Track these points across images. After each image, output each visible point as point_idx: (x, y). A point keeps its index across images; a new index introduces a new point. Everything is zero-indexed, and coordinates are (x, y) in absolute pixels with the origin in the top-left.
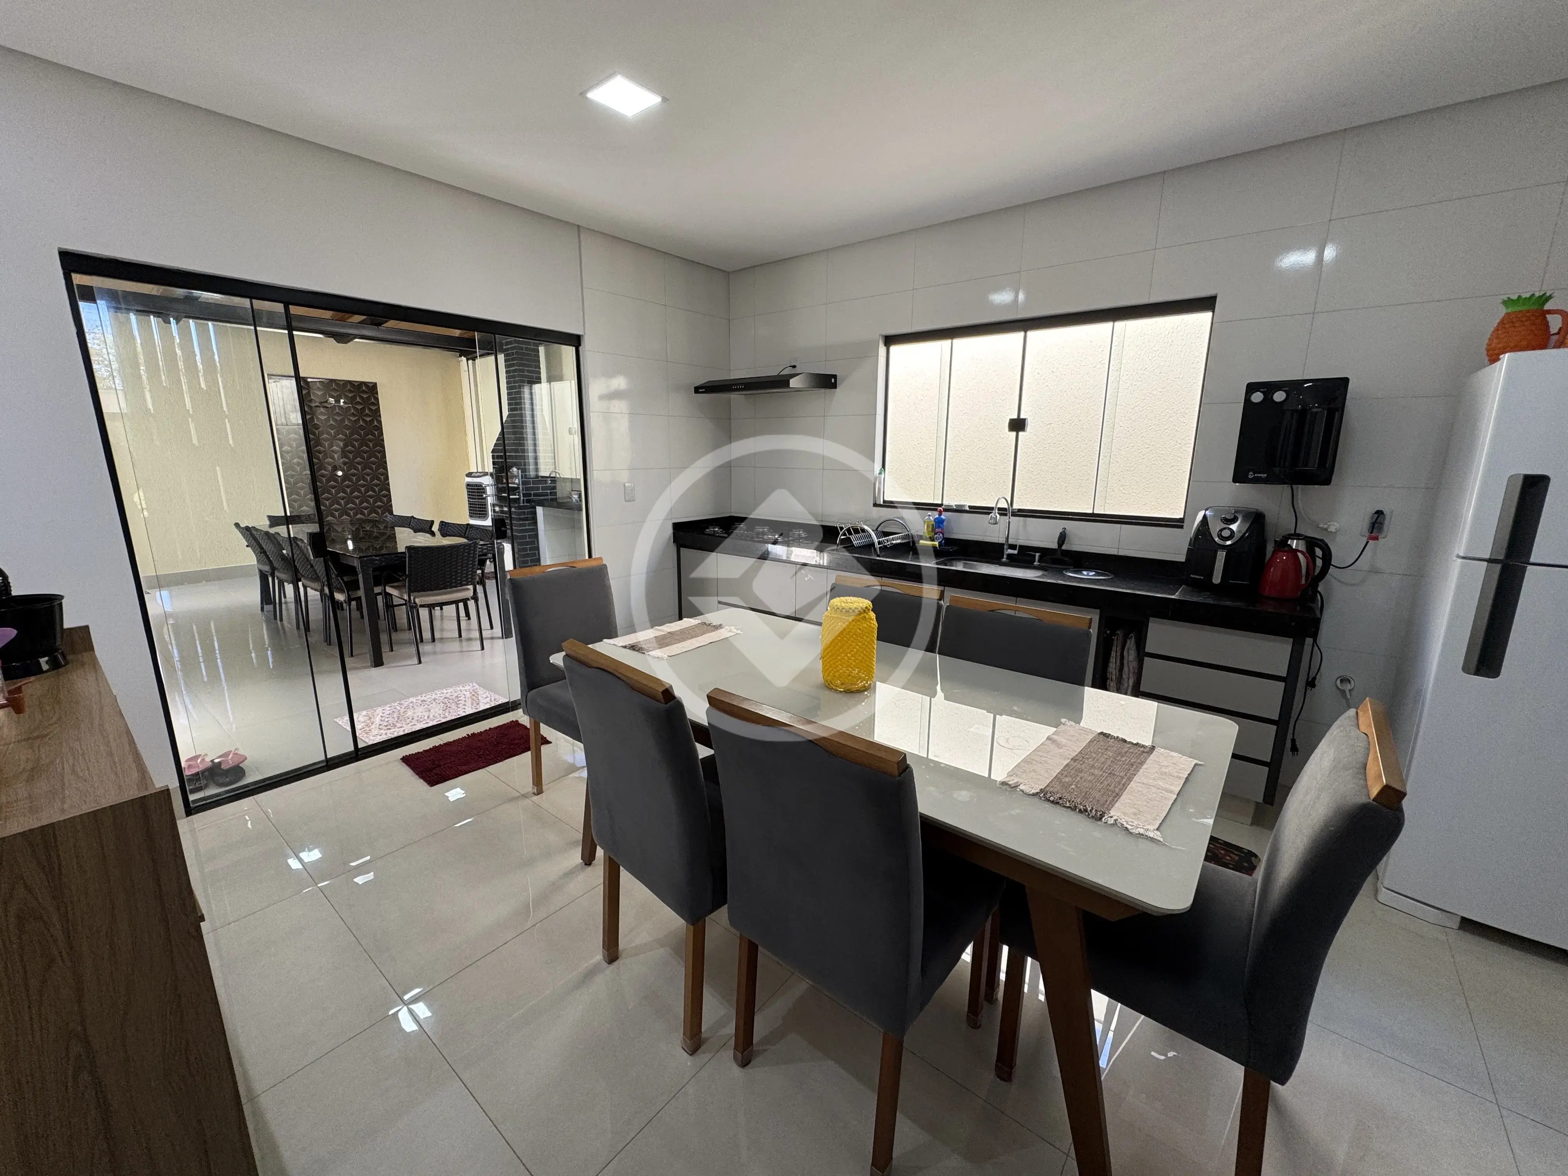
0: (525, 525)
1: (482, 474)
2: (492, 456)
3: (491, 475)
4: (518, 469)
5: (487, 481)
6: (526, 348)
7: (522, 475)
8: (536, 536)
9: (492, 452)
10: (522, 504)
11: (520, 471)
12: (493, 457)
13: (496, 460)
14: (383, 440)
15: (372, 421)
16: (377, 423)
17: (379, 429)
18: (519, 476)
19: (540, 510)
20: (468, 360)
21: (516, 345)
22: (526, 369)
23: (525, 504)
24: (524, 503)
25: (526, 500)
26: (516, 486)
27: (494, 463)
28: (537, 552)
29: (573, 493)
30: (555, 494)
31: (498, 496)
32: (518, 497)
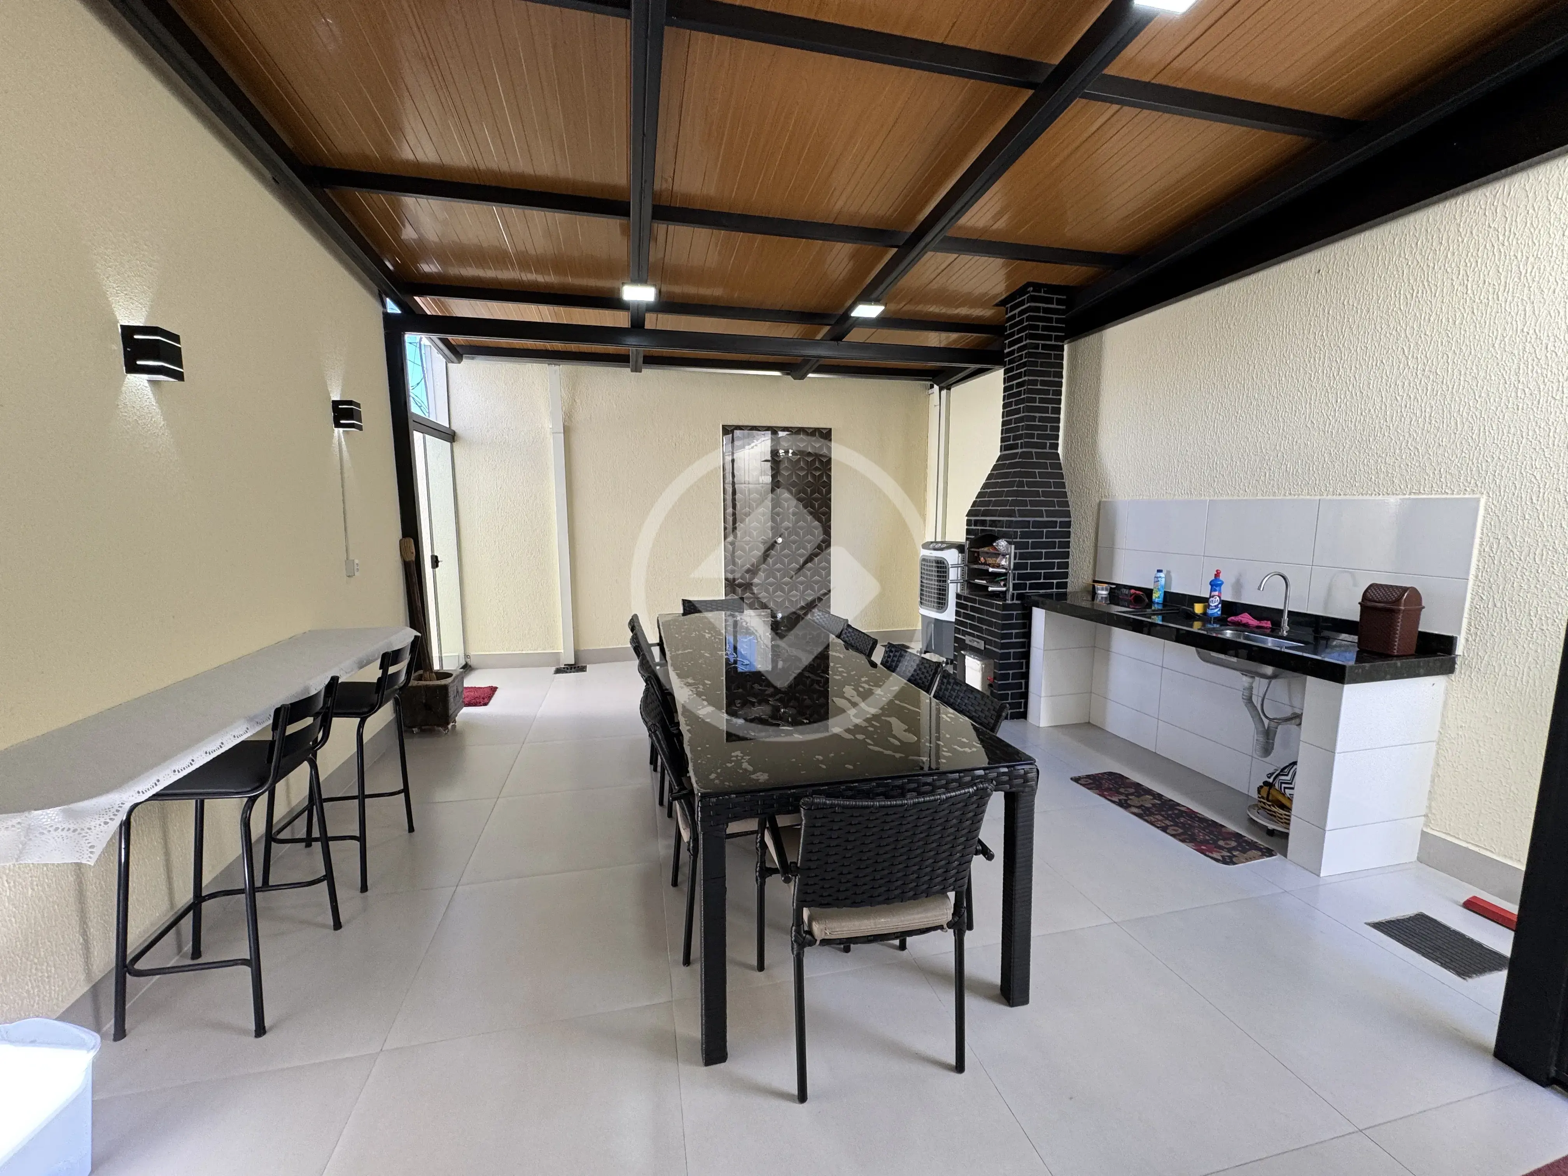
0: (1009, 636)
1: (945, 545)
2: (968, 520)
3: (960, 548)
4: (1010, 543)
5: (952, 557)
6: (1043, 345)
7: (1015, 554)
8: (1026, 656)
9: (967, 516)
10: (1009, 602)
11: (1013, 546)
12: (969, 523)
13: (973, 527)
14: (830, 500)
15: (821, 476)
16: (826, 477)
17: (828, 485)
18: (1010, 554)
19: (1039, 615)
20: (941, 390)
21: (1028, 341)
22: (1039, 379)
23: (1015, 601)
24: (1012, 599)
25: (1018, 594)
26: (1004, 571)
27: (968, 532)
28: (1023, 681)
29: (1097, 586)
30: (1064, 585)
31: (968, 582)
32: (1004, 589)
